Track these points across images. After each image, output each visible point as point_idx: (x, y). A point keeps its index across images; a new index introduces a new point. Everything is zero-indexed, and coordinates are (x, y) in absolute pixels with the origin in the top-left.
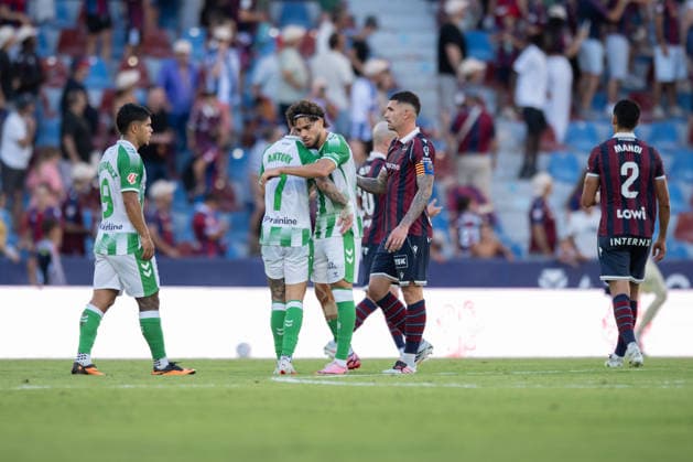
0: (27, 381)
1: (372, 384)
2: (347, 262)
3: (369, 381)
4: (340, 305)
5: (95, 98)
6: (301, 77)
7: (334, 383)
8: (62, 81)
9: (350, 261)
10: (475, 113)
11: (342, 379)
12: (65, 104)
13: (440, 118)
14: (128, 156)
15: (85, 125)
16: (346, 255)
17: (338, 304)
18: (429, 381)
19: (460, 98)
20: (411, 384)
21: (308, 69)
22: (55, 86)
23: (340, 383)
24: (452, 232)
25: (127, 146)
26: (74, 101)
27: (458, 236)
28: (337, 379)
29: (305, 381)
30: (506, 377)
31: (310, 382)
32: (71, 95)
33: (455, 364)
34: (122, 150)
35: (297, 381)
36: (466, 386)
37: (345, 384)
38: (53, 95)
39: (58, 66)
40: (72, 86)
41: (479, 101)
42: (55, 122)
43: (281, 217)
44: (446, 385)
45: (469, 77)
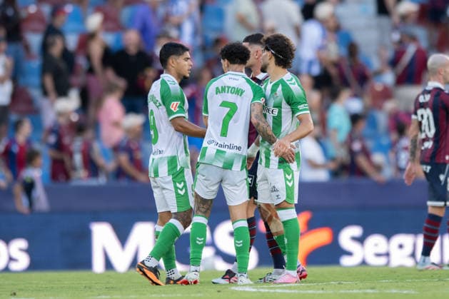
0: (15, 294)
1: (321, 292)
2: (287, 185)
3: (318, 289)
4: (285, 223)
5: (72, 41)
6: (254, 20)
7: (287, 291)
8: (42, 27)
9: (290, 185)
10: (411, 50)
11: (295, 288)
12: (45, 47)
13: (379, 55)
14: (169, 88)
15: (63, 65)
16: (286, 179)
17: (283, 222)
18: (372, 288)
19: (396, 36)
20: (355, 291)
21: (260, 12)
22: (35, 31)
23: (293, 291)
24: (392, 155)
25: (170, 79)
26: (53, 44)
27: (397, 159)
28: (290, 288)
29: (262, 290)
30: (441, 283)
31: (267, 290)
32: (50, 39)
33: (395, 272)
34: (164, 83)
35: (254, 290)
36: (405, 292)
37: (296, 291)
38: (34, 40)
39: (38, 14)
40: (52, 32)
41: (414, 39)
42: (35, 63)
43: (226, 143)
44: (388, 291)
45: (404, 18)
